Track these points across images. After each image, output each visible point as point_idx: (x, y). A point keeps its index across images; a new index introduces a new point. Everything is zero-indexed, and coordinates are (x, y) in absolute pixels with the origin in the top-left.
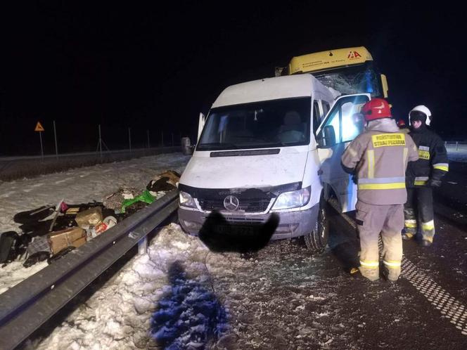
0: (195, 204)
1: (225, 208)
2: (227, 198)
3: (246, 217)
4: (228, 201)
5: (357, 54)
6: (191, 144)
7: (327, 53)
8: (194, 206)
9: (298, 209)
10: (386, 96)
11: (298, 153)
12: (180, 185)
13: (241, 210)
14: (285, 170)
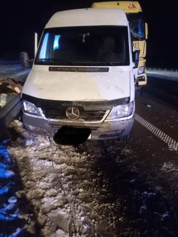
0: (39, 112)
1: (66, 118)
2: (69, 108)
3: (86, 125)
4: (70, 112)
5: (134, 6)
6: (30, 58)
7: (116, 3)
8: (38, 114)
9: (125, 118)
10: (147, 38)
11: (124, 72)
12: (24, 95)
13: (81, 119)
14: (116, 87)
